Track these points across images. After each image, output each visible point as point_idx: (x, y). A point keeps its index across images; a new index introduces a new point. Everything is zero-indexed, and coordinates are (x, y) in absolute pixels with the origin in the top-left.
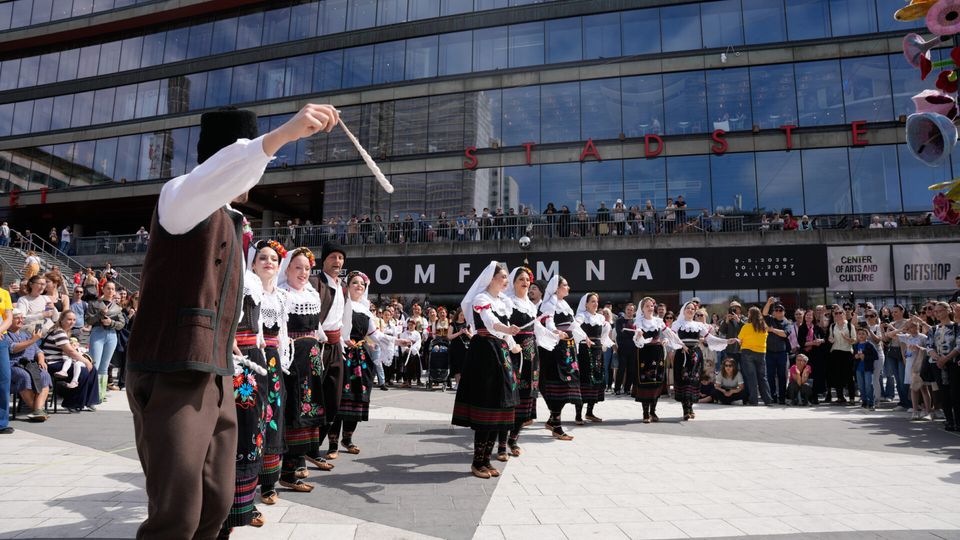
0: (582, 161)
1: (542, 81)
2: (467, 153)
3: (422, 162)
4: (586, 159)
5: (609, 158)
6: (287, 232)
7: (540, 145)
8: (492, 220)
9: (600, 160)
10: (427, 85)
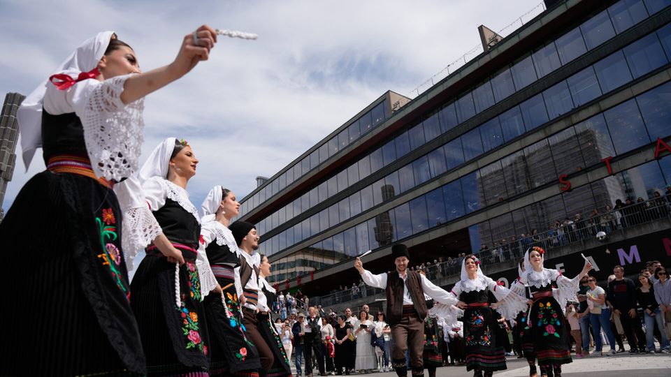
0: (658, 158)
1: (603, 109)
2: (560, 180)
3: (530, 196)
4: (661, 155)
6: (435, 268)
7: (617, 157)
10: (519, 141)
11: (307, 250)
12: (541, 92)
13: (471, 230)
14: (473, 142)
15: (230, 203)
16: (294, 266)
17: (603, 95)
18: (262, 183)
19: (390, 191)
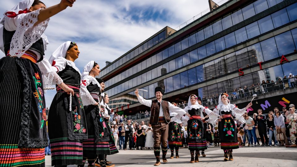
0: (281, 64)
1: (260, 40)
3: (226, 77)
4: (283, 63)
5: (292, 60)
6: (182, 106)
7: (264, 62)
8: (243, 91)
9: (289, 62)
10: (223, 53)
11: (126, 95)
12: (234, 31)
13: (199, 90)
14: (203, 52)
15: (96, 69)
16: (121, 102)
17: (261, 35)
18: (108, 64)
19: (165, 71)
